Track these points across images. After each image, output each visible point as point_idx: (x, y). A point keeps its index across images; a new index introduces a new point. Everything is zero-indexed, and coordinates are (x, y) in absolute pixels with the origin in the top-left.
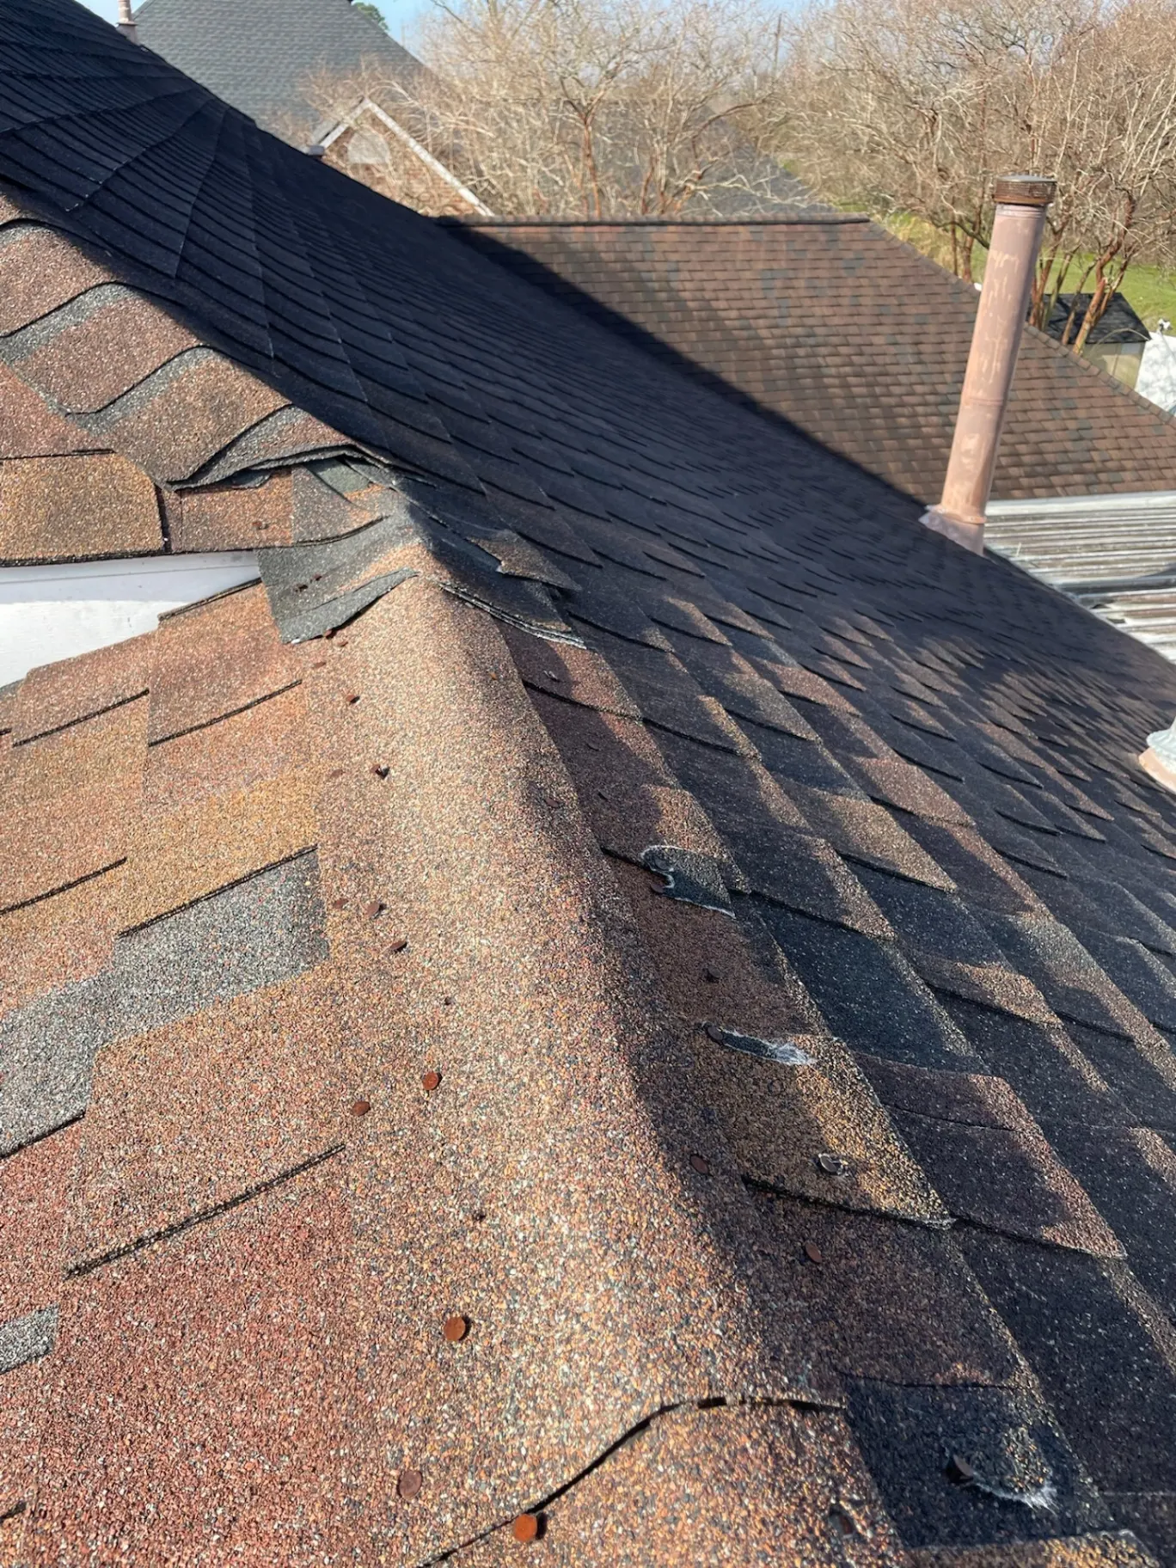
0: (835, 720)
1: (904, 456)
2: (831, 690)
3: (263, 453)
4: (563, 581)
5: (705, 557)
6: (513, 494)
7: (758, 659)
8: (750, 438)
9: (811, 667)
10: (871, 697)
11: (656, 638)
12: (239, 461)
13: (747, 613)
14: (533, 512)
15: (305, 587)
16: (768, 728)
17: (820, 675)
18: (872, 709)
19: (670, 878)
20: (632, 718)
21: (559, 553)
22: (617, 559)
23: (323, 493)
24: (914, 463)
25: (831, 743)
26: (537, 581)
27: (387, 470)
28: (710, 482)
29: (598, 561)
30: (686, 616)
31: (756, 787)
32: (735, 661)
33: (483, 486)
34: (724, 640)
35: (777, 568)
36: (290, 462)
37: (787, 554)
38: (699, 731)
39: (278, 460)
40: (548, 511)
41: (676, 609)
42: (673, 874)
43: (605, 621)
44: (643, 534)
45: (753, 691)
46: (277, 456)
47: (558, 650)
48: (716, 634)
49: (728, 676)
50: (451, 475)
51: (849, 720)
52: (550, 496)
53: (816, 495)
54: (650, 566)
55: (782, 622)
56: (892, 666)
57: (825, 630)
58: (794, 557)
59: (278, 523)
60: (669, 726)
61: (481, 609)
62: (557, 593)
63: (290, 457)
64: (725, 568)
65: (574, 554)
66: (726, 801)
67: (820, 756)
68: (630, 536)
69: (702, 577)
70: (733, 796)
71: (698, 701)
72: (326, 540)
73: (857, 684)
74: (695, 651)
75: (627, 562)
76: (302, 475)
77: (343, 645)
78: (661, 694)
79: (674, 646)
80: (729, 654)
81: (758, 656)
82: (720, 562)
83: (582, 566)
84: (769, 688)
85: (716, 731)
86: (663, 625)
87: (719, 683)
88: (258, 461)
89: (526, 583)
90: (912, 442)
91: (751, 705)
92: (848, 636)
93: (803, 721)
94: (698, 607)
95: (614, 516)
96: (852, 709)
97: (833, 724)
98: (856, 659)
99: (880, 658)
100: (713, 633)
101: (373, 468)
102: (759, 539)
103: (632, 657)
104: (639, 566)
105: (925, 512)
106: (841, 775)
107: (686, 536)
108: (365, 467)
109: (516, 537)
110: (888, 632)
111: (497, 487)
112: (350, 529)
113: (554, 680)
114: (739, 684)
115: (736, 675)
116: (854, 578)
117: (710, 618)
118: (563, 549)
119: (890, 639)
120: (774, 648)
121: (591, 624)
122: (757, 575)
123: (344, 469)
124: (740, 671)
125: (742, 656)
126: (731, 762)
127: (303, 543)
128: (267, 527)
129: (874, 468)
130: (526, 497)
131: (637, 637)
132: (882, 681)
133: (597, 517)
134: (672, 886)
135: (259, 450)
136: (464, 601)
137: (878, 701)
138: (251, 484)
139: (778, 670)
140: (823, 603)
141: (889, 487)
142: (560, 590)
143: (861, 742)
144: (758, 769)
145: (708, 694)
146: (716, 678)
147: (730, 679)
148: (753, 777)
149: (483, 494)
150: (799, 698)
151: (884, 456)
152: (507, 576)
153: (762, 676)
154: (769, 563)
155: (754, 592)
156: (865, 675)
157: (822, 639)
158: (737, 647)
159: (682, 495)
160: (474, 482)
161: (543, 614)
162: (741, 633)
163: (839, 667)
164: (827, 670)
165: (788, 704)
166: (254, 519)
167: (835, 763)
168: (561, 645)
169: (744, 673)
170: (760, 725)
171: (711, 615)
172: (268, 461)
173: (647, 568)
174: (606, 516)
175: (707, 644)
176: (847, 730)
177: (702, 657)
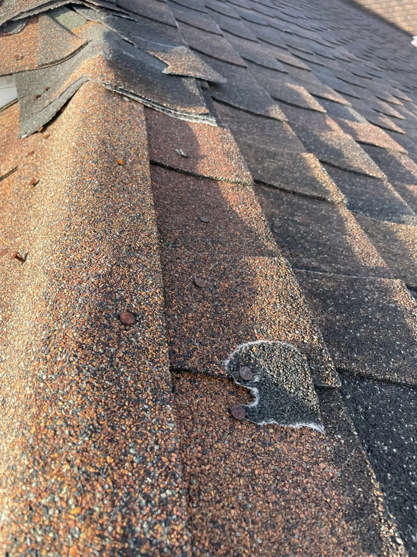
0: (392, 157)
1: (405, 13)
2: (388, 137)
3: (19, 8)
4: (214, 76)
5: (312, 60)
6: (199, 29)
7: (342, 119)
8: (336, 8)
9: (373, 121)
10: (408, 137)
11: (276, 112)
12: (5, 16)
13: (336, 90)
14: (209, 38)
15: (40, 96)
16: (350, 171)
17: (380, 127)
18: (409, 146)
19: (255, 390)
20: (244, 185)
21: (220, 60)
22: (258, 63)
23: (58, 31)
24: (409, 17)
25: (392, 178)
26: (191, 77)
27: (98, 11)
28: (315, 24)
29: (244, 64)
30: (299, 95)
31: (343, 231)
32: (328, 123)
33: (177, 24)
34: (321, 109)
35: (351, 65)
36: (37, 12)
37: (356, 58)
38: (300, 184)
39: (29, 11)
40: (219, 37)
41: (292, 91)
42: (259, 385)
43: (240, 103)
44: (277, 49)
45: (339, 144)
46: (27, 9)
47: (195, 129)
48: (316, 105)
49: (323, 134)
50: (156, 17)
51: (400, 157)
52: (222, 29)
53: (366, 32)
54: (279, 66)
55: (355, 94)
56: (414, 115)
57: (378, 98)
58: (359, 59)
59: (29, 55)
60: (276, 184)
61: (136, 102)
62: (206, 85)
63: (36, 8)
64: (323, 66)
65: (230, 60)
66: (319, 253)
67: (386, 190)
68: (269, 50)
69: (309, 71)
70: (325, 245)
71: (302, 158)
72: (55, 63)
73: (400, 130)
74: (303, 118)
75: (265, 64)
76: (45, 20)
77: (47, 137)
78: (273, 156)
79: (288, 116)
80: (325, 118)
81: (342, 117)
82: (320, 63)
83: (234, 67)
84: (350, 140)
85: (313, 183)
86: (281, 101)
87: (317, 140)
88: (16, 14)
89: (183, 79)
90: (408, 7)
91: (339, 154)
92: (389, 100)
93: (373, 163)
94: (305, 88)
95: (261, 40)
96: (402, 149)
97: (391, 161)
98: (396, 114)
99: (407, 112)
100: (314, 104)
101: (90, 11)
102: (342, 51)
103: (257, 127)
104: (271, 66)
105: (413, 39)
106: (401, 204)
107: (302, 49)
108: (86, 11)
109: (186, 50)
110: (409, 97)
111: (189, 25)
112: (70, 53)
113: (183, 156)
114: (330, 140)
115: (329, 133)
116: (389, 69)
117: (313, 95)
118: (223, 57)
119: (411, 100)
120: (352, 111)
121: (230, 106)
122: (340, 69)
123: (71, 13)
124: (330, 129)
125: (333, 118)
126: (324, 209)
127: (43, 66)
128: (22, 58)
129: (391, 20)
130: (207, 29)
131: (262, 112)
132: (410, 126)
133: (250, 40)
134: (255, 403)
135: (16, 6)
136: (122, 96)
137: (412, 139)
138: (14, 31)
139: (354, 125)
140: (375, 83)
141: (397, 28)
142: (210, 83)
143: (409, 172)
144: (345, 212)
145: (309, 151)
146: (316, 136)
147: (325, 136)
148: (341, 221)
149: (176, 27)
150: (369, 144)
151: (395, 14)
152: (170, 75)
153: (345, 132)
154: (346, 63)
155: (339, 78)
156: (401, 123)
157: (376, 103)
158: (329, 113)
159: (301, 30)
160: (172, 21)
161: (190, 101)
162: (332, 104)
163: (389, 120)
164: (382, 122)
165: (363, 151)
166: (16, 54)
167: (397, 195)
168: (198, 125)
169: (334, 131)
170: (345, 170)
171: (314, 93)
172: (22, 13)
173: (277, 67)
174: (256, 40)
175: (310, 112)
176: (400, 164)
177: (306, 122)
